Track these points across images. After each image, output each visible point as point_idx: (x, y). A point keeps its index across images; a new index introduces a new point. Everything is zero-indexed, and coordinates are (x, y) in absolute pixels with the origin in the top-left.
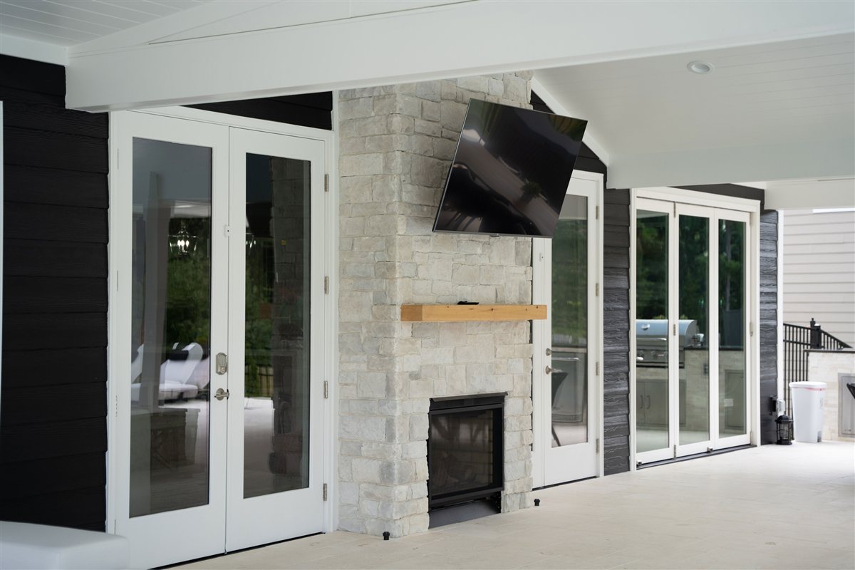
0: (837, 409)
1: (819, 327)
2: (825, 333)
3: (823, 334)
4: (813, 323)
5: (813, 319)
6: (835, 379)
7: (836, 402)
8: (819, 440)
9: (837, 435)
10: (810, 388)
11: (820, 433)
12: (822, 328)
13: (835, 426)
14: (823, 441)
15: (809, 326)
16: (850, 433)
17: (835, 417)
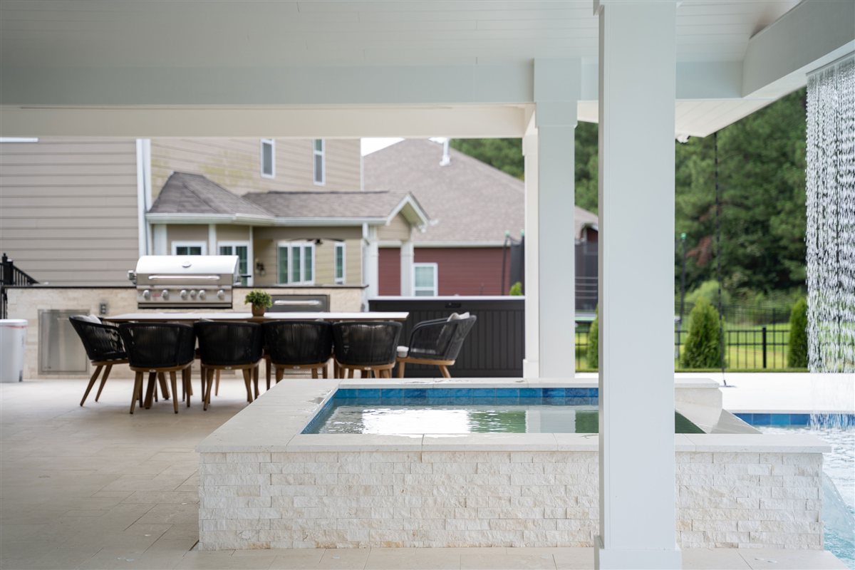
0: (36, 347)
1: (11, 263)
2: (17, 269)
3: (14, 271)
4: (5, 258)
5: (5, 254)
6: (35, 316)
7: (36, 339)
8: (21, 380)
9: (37, 373)
10: (12, 326)
11: (21, 372)
12: (14, 264)
13: (34, 364)
14: (24, 380)
16: (51, 370)
17: (35, 355)
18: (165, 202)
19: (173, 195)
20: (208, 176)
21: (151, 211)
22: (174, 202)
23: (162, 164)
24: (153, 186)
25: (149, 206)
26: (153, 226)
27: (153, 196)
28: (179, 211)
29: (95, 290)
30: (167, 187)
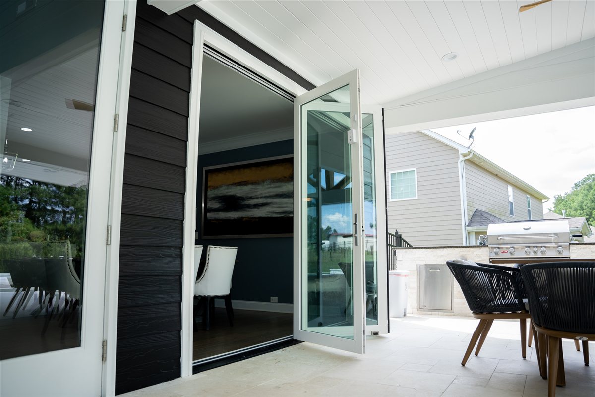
0: (416, 291)
2: (404, 241)
4: (397, 232)
5: (397, 230)
6: (415, 269)
7: (415, 285)
8: (405, 315)
9: (416, 310)
10: (398, 275)
11: (405, 310)
12: (402, 236)
13: (415, 303)
14: (407, 315)
15: (394, 234)
16: (425, 308)
17: (415, 296)
18: (474, 222)
19: (477, 219)
20: (490, 213)
21: (468, 226)
22: (478, 222)
23: (471, 206)
24: (468, 215)
25: (467, 225)
26: (469, 232)
27: (468, 219)
28: (481, 226)
29: (456, 249)
30: (473, 216)
